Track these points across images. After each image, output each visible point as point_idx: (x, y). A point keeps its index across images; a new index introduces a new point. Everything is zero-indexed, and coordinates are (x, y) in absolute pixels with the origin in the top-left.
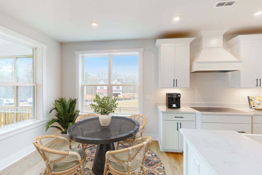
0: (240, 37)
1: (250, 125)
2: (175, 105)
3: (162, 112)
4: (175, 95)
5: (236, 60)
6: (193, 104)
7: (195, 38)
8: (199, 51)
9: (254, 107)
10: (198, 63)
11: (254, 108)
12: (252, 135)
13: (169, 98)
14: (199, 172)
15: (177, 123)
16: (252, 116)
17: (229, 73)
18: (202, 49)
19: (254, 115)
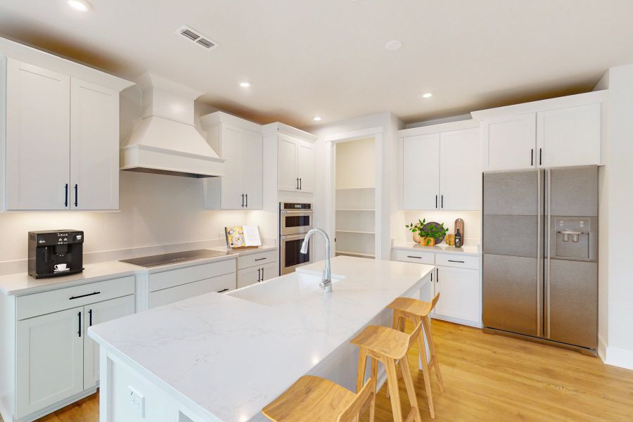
0: (222, 116)
1: (235, 274)
2: (65, 265)
3: (12, 293)
4: (63, 238)
5: (214, 155)
6: (130, 251)
7: (134, 84)
8: (143, 119)
9: (232, 244)
10: (141, 147)
11: (232, 246)
12: (238, 289)
13: (40, 247)
14: (144, 416)
15: (80, 314)
16: (237, 258)
17: (204, 179)
18: (152, 116)
19: (240, 256)
